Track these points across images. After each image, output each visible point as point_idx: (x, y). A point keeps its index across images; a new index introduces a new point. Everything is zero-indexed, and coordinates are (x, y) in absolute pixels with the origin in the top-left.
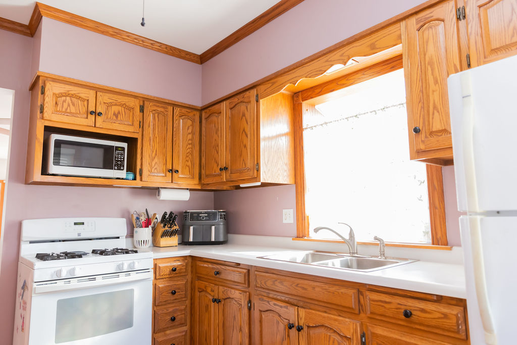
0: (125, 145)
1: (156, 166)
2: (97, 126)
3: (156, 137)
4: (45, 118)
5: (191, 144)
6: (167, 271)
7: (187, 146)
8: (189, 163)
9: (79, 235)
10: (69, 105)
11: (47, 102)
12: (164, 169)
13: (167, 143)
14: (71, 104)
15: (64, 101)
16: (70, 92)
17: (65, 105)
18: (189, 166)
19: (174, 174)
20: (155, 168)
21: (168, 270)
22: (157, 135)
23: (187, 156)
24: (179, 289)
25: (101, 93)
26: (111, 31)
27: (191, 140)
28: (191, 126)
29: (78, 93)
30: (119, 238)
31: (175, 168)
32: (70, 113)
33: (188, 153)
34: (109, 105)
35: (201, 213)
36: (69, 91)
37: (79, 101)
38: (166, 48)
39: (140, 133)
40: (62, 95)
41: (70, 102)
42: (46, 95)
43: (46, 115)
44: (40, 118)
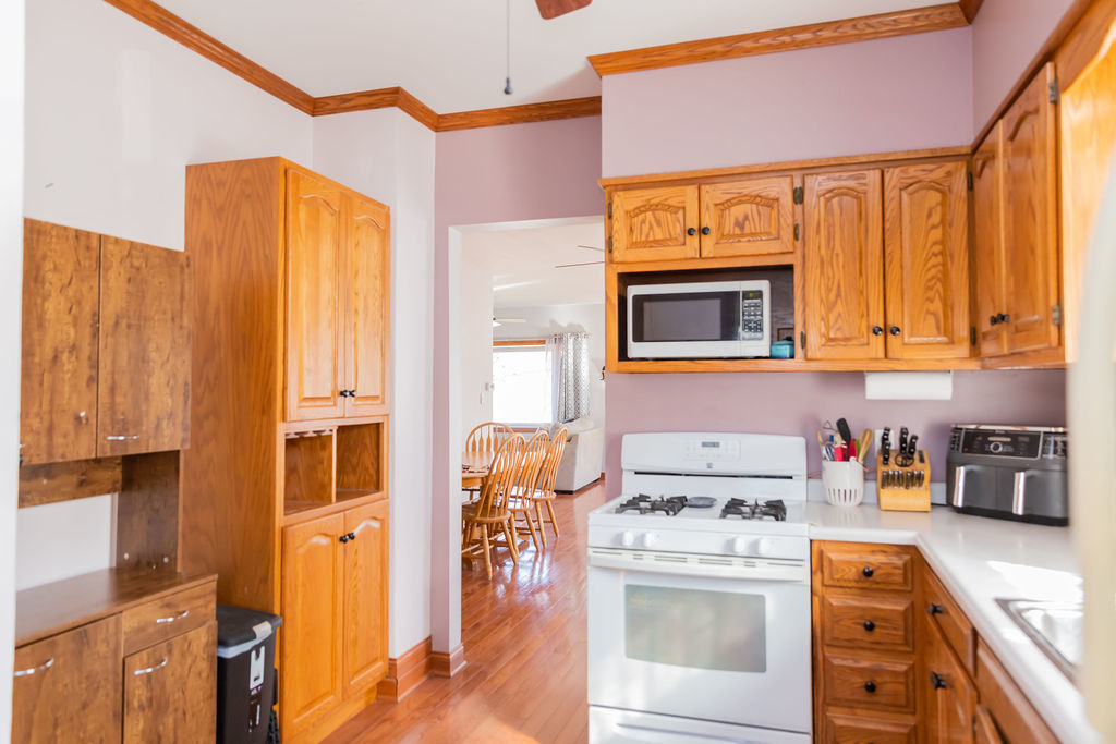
0: (763, 285)
1: (840, 323)
2: (703, 256)
3: (837, 255)
4: (616, 260)
5: (942, 253)
6: (852, 573)
7: (927, 260)
8: (937, 306)
9: (709, 466)
10: (651, 227)
11: (616, 231)
12: (864, 329)
13: (869, 262)
14: (655, 225)
15: (643, 222)
16: (652, 202)
17: (646, 228)
18: (935, 314)
19: (890, 336)
20: (837, 326)
21: (854, 570)
22: (838, 248)
23: (930, 288)
24: (885, 620)
25: (708, 187)
26: (719, 48)
27: (942, 242)
28: (938, 204)
29: (666, 199)
30: (791, 478)
31: (893, 321)
32: (655, 241)
33: (930, 280)
34: (724, 206)
35: (993, 433)
36: (649, 200)
37: (669, 215)
38: (854, 27)
39: (799, 253)
40: (639, 210)
41: (653, 220)
42: (614, 218)
43: (617, 255)
44: (610, 261)
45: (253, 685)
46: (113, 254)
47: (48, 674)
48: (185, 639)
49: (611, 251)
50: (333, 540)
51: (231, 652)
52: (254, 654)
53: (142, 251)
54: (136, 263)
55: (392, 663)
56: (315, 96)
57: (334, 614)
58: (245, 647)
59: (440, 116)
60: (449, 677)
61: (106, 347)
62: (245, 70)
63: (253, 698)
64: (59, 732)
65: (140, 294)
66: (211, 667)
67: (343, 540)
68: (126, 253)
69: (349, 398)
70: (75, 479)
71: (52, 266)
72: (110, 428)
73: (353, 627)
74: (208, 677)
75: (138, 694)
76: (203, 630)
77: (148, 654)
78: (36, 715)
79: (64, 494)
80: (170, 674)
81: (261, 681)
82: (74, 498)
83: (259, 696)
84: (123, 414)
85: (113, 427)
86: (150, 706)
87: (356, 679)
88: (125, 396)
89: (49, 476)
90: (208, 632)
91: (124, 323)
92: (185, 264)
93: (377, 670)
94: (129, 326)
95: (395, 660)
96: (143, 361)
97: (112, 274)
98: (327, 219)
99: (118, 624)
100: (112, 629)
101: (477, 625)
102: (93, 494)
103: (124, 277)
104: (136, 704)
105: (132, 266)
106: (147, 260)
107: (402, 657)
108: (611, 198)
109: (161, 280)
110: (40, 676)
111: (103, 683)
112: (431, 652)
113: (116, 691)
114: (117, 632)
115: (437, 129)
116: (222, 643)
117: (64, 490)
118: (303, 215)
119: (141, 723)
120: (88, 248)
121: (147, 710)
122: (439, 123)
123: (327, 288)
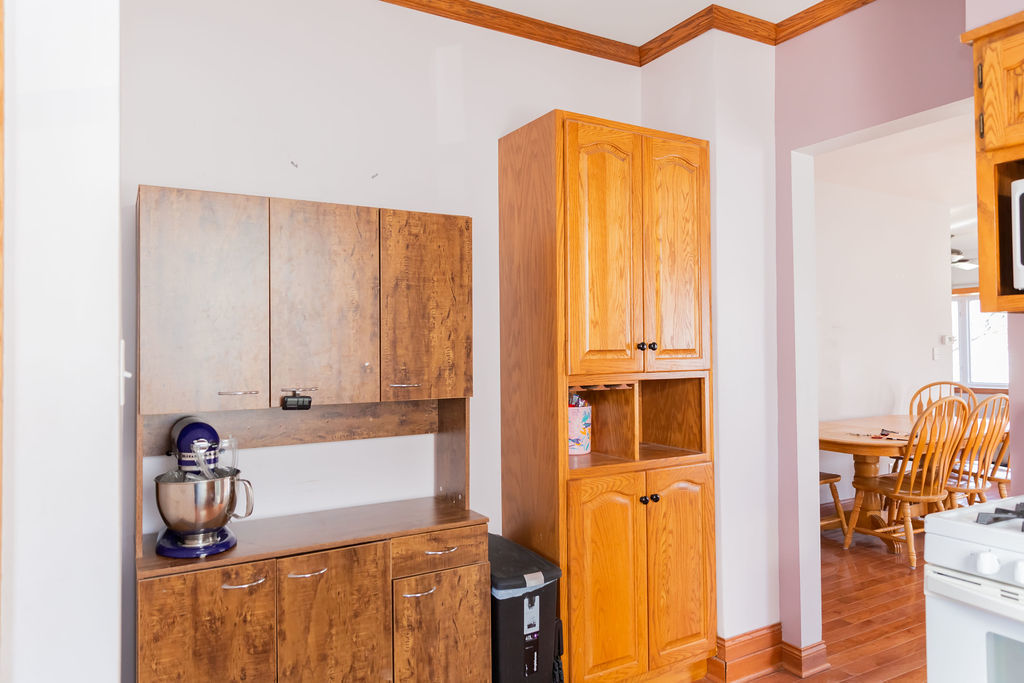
11: (991, 103)
42: (986, 86)
43: (991, 139)
44: (982, 150)
45: (527, 631)
46: (392, 225)
47: (322, 581)
48: (455, 573)
49: (982, 135)
50: (632, 500)
51: (502, 595)
52: (526, 601)
53: (420, 219)
54: (414, 231)
55: (720, 642)
56: (639, 45)
57: (636, 578)
58: (517, 593)
59: (778, 26)
60: (801, 677)
61: (387, 307)
62: (558, 38)
63: (530, 643)
64: (333, 631)
65: (419, 258)
66: (485, 605)
67: (644, 501)
68: (405, 222)
69: (649, 352)
70: (396, 419)
71: (337, 240)
72: (393, 377)
73: (663, 594)
74: (481, 613)
75: (408, 615)
76: (474, 569)
77: (416, 580)
78: (313, 612)
79: (387, 431)
80: (440, 603)
81: (536, 629)
82: (396, 435)
83: (535, 644)
84: (405, 364)
85: (396, 376)
86: (420, 627)
87: (669, 650)
88: (407, 349)
89: (374, 415)
90: (480, 570)
91: (403, 285)
92: (464, 228)
93: (700, 647)
94: (408, 287)
95: (723, 640)
96: (423, 317)
97: (391, 243)
98: (615, 165)
99: (385, 548)
100: (380, 553)
101: (869, 622)
102: (413, 432)
103: (402, 244)
104: (405, 623)
105: (410, 234)
106: (425, 227)
107: (733, 639)
108: (981, 58)
109: (440, 244)
110: (317, 580)
111: (373, 598)
112: (782, 642)
113: (386, 607)
114: (385, 556)
115: (776, 42)
116: (494, 584)
117: (390, 427)
118: (584, 163)
119: (411, 641)
120: (368, 222)
121: (416, 630)
122: (777, 34)
123: (616, 237)
